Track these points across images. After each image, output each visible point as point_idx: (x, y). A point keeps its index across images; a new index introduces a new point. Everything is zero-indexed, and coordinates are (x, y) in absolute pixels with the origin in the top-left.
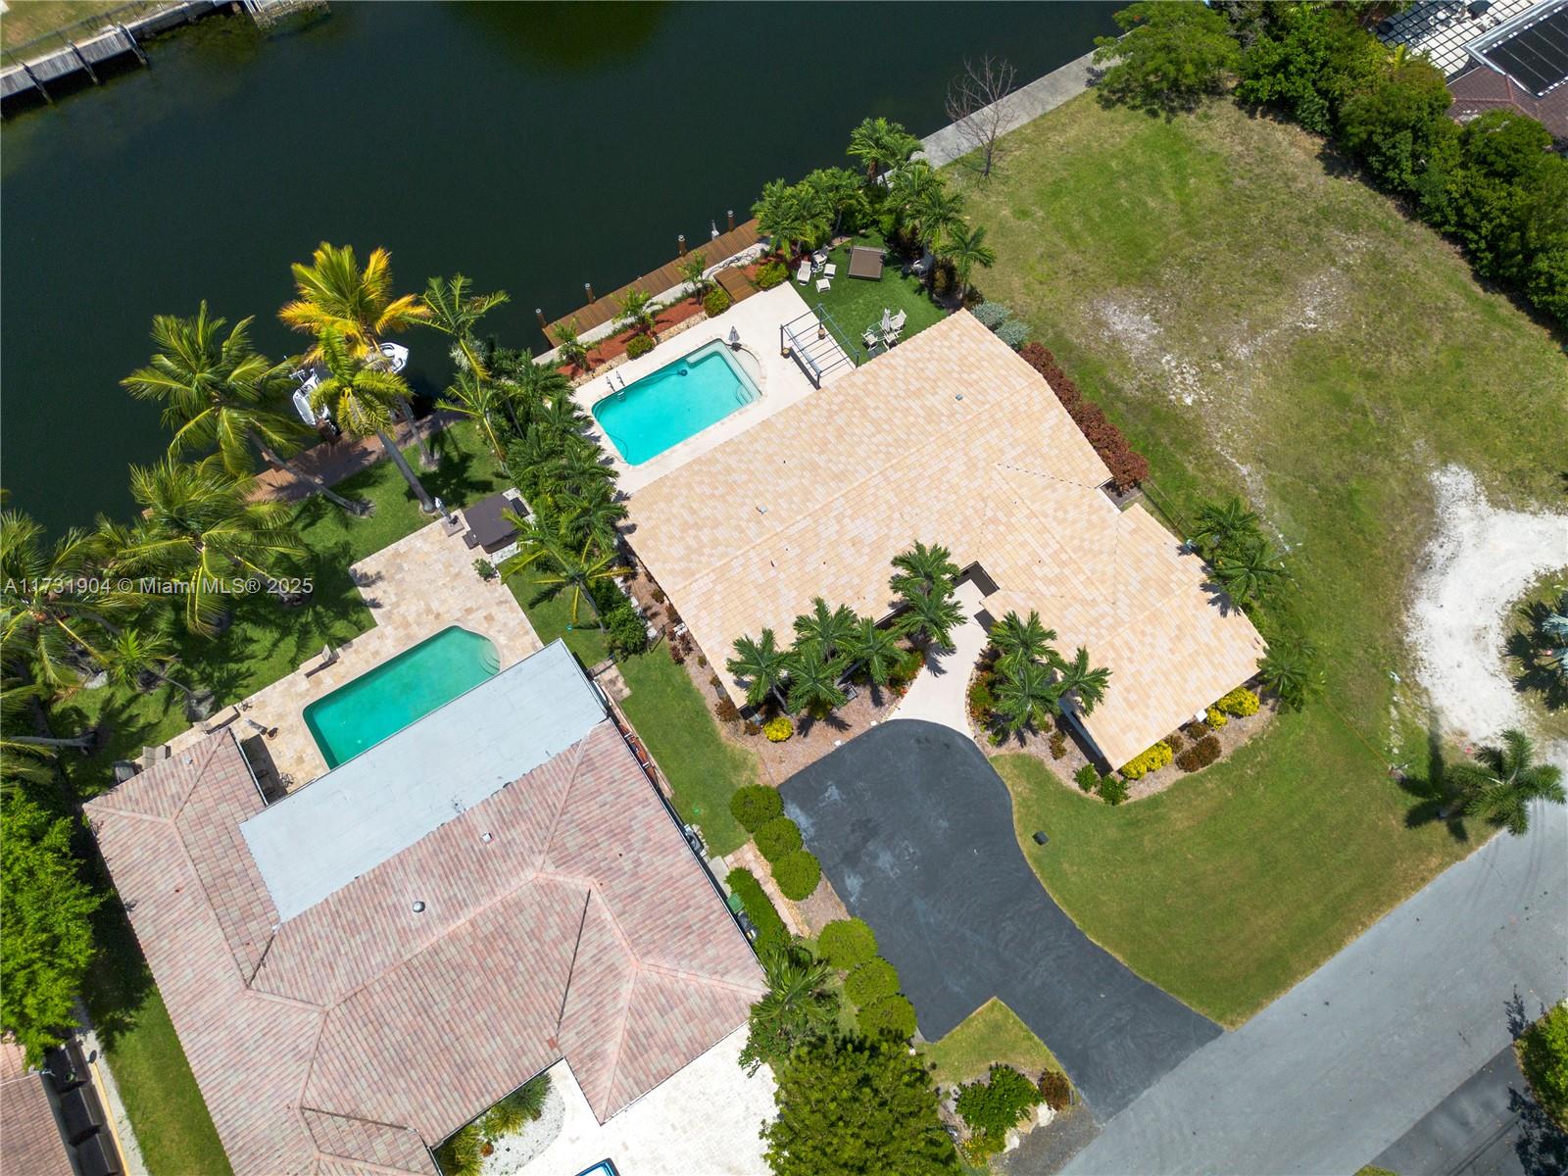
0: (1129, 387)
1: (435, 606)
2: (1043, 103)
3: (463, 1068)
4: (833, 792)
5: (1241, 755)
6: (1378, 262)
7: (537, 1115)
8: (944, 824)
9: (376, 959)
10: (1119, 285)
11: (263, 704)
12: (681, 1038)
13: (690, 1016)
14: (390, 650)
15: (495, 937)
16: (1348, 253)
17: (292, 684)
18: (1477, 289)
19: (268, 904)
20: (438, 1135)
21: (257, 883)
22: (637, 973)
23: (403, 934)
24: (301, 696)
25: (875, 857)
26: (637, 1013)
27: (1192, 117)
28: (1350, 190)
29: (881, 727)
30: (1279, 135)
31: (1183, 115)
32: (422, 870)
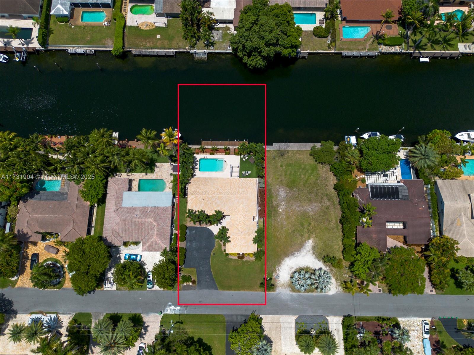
0: (274, 203)
1: (163, 175)
2: (301, 148)
3: (131, 236)
4: (194, 232)
5: (247, 261)
6: (328, 208)
7: (137, 245)
8: (204, 244)
9: (129, 218)
10: (286, 186)
11: (135, 175)
12: (156, 248)
13: (158, 247)
14: (154, 178)
15: (143, 224)
16: (324, 203)
17: (140, 175)
18: (339, 221)
19: (122, 203)
20: (125, 241)
21: (122, 200)
22: (155, 238)
23: (133, 217)
24: (140, 177)
25: (193, 243)
26: (152, 242)
27: (321, 166)
28: (334, 193)
29: (206, 228)
30: (332, 178)
31: (320, 164)
32: (140, 211)
